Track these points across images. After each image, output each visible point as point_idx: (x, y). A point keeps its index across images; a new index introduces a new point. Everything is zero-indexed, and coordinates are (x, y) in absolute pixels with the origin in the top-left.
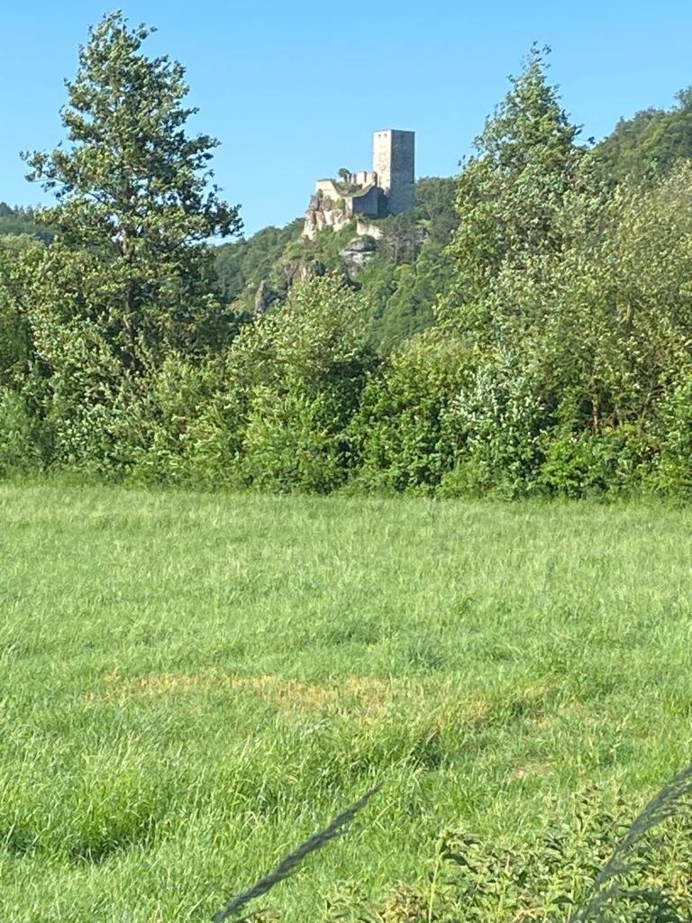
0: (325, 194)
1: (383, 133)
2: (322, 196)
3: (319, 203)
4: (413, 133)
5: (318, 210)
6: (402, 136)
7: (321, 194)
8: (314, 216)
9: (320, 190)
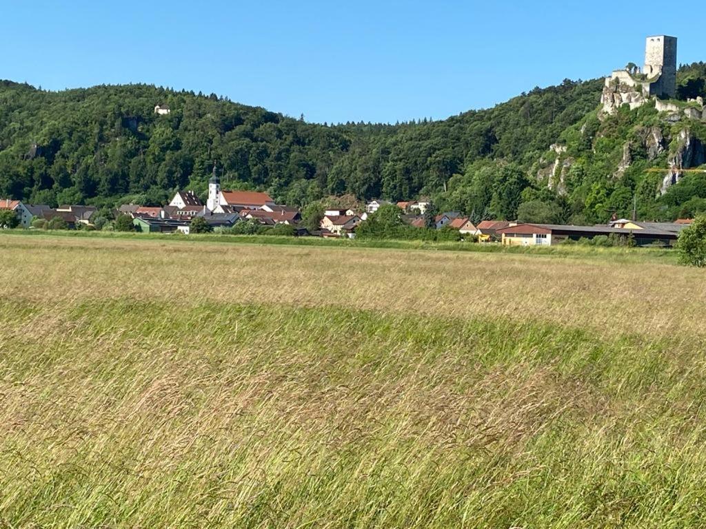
0: (621, 80)
1: (655, 38)
2: (618, 83)
3: (617, 87)
4: (676, 38)
5: (615, 92)
6: (670, 41)
7: (617, 80)
8: (613, 96)
9: (617, 78)
